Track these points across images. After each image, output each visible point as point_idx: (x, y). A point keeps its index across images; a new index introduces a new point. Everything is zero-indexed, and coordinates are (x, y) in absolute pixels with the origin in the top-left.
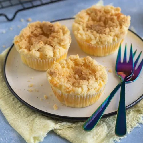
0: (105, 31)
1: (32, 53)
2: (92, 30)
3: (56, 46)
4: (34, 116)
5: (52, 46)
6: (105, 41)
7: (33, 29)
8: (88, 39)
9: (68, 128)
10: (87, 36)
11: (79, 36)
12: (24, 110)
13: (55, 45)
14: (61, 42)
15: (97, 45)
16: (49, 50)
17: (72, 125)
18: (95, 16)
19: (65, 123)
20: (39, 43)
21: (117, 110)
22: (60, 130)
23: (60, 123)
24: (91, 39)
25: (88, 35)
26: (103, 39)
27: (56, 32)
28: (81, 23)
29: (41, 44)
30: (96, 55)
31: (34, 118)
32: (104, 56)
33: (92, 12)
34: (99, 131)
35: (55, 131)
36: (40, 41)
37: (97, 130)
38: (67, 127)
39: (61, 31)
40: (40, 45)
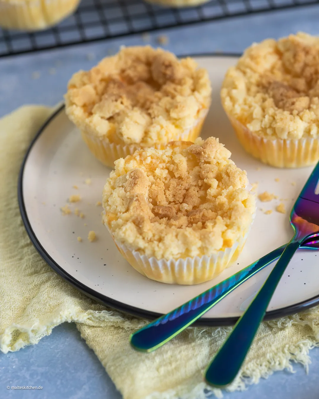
0: (293, 104)
1: (91, 122)
2: (266, 96)
3: (158, 116)
4: (44, 276)
5: (149, 114)
6: (283, 130)
7: (126, 63)
8: (246, 114)
9: (112, 329)
10: (246, 107)
11: (227, 103)
12: (31, 257)
13: (156, 112)
14: (171, 110)
15: (262, 135)
16: (136, 122)
17: (124, 322)
18: (292, 60)
19: (104, 314)
20: (116, 101)
21: (241, 314)
22: (90, 327)
23: (92, 311)
24: (250, 118)
25: (250, 107)
26: (279, 125)
27: (177, 81)
28: (248, 71)
29: (122, 103)
30: (264, 160)
31: (43, 283)
32: (285, 168)
33: (288, 50)
34: (179, 356)
35: (78, 327)
36: (120, 97)
37: (177, 352)
38: (112, 324)
39: (189, 82)
40: (116, 106)
